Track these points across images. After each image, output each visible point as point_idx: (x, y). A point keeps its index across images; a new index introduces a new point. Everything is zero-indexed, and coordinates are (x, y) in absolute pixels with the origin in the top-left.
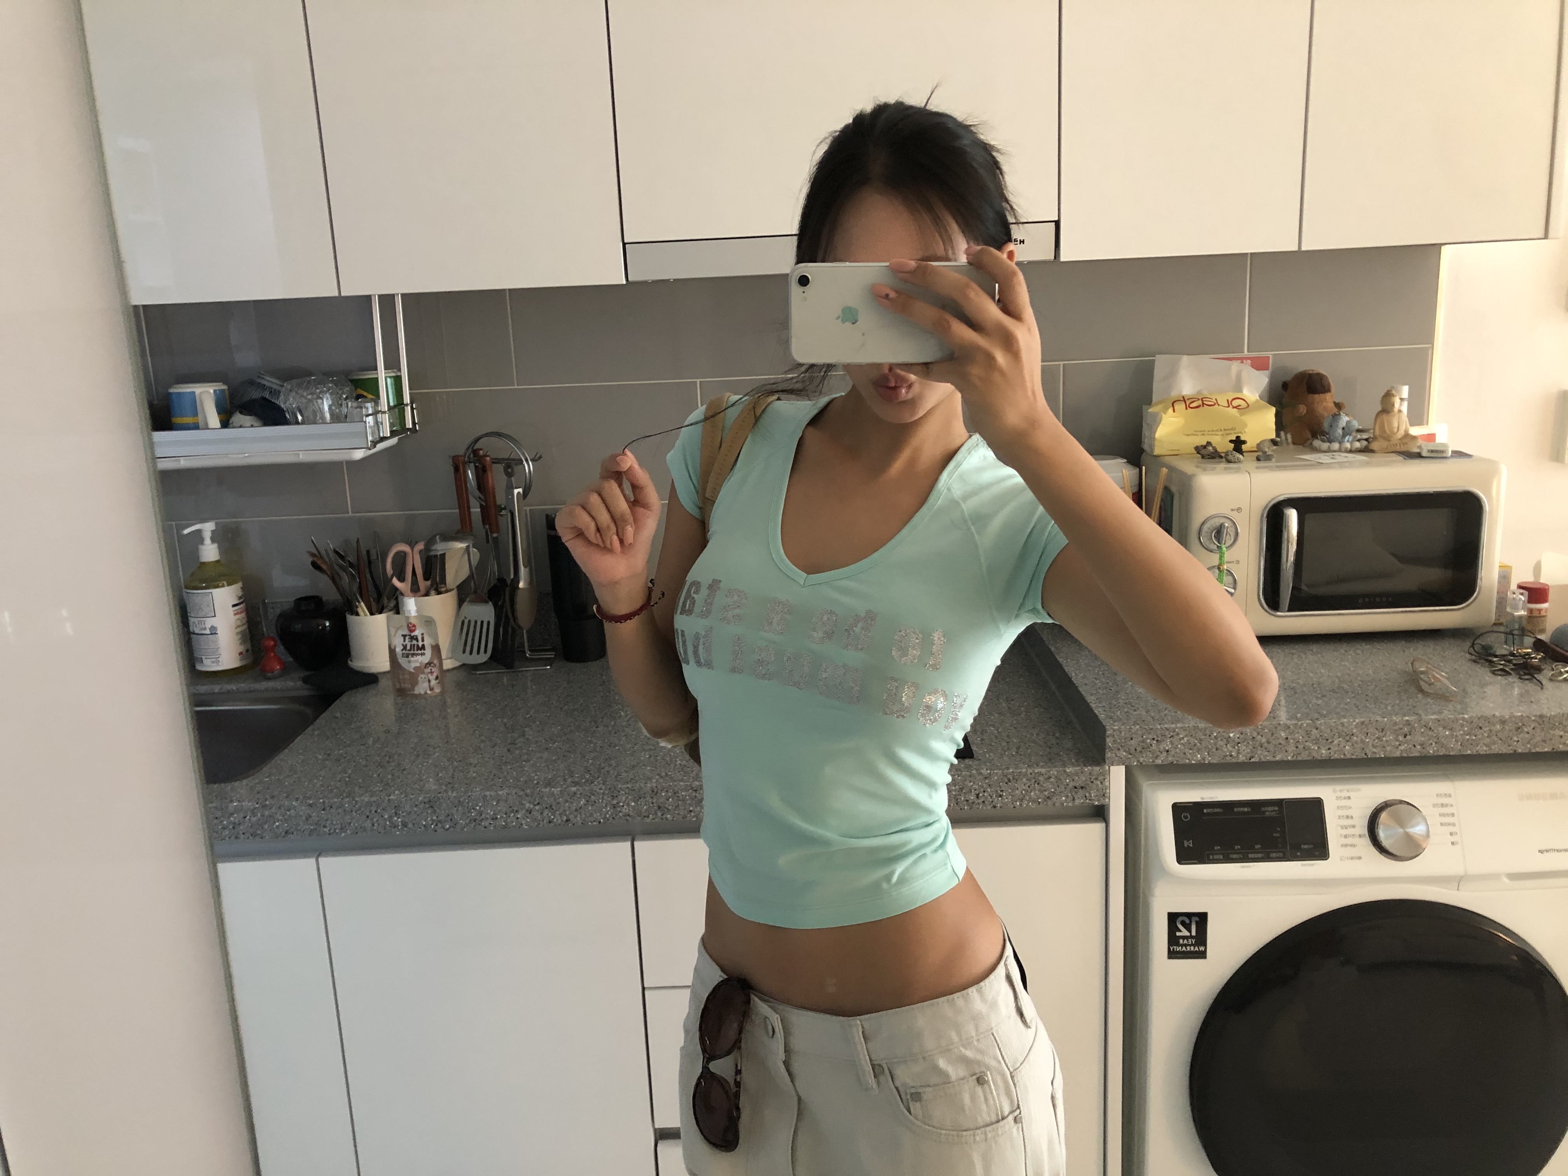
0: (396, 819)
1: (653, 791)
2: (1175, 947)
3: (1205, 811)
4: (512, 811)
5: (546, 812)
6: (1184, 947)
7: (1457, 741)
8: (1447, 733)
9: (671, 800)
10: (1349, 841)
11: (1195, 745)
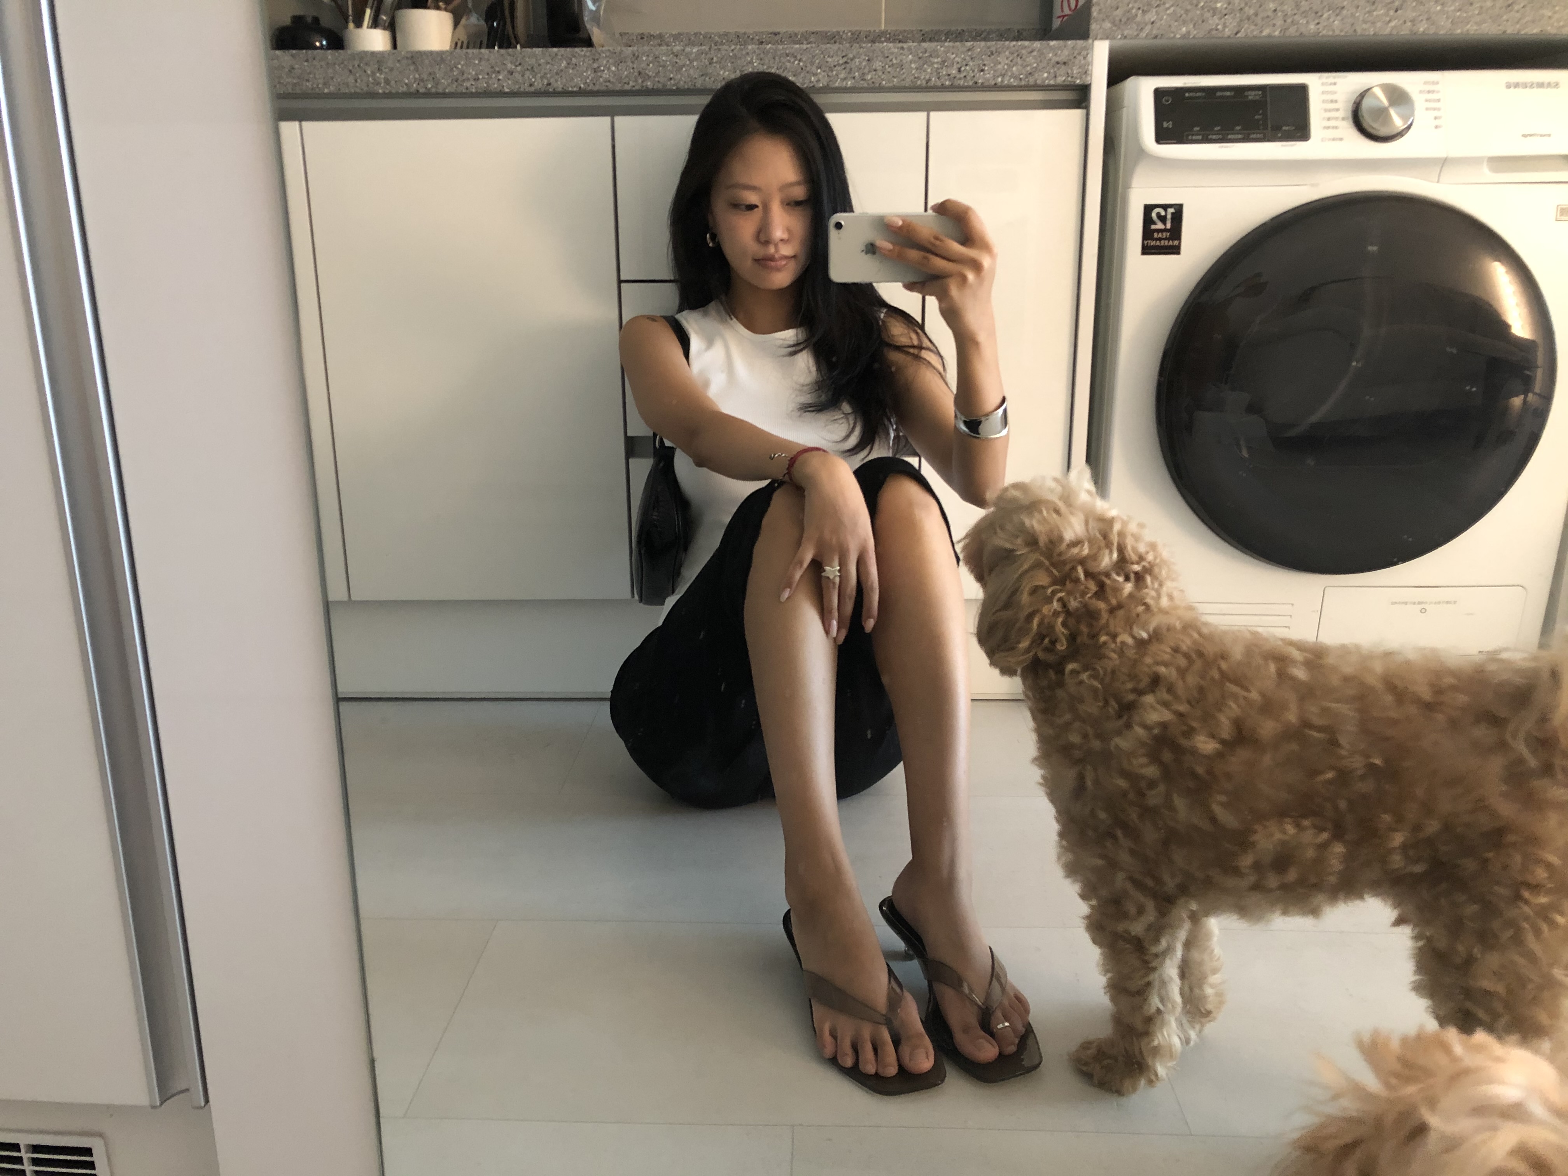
0: (378, 75)
1: (634, 55)
2: (1149, 241)
3: (1187, 95)
4: (494, 72)
5: (527, 74)
6: (1158, 242)
7: (1448, 18)
8: (1439, 8)
9: (651, 65)
10: (1332, 123)
11: (1181, 16)
